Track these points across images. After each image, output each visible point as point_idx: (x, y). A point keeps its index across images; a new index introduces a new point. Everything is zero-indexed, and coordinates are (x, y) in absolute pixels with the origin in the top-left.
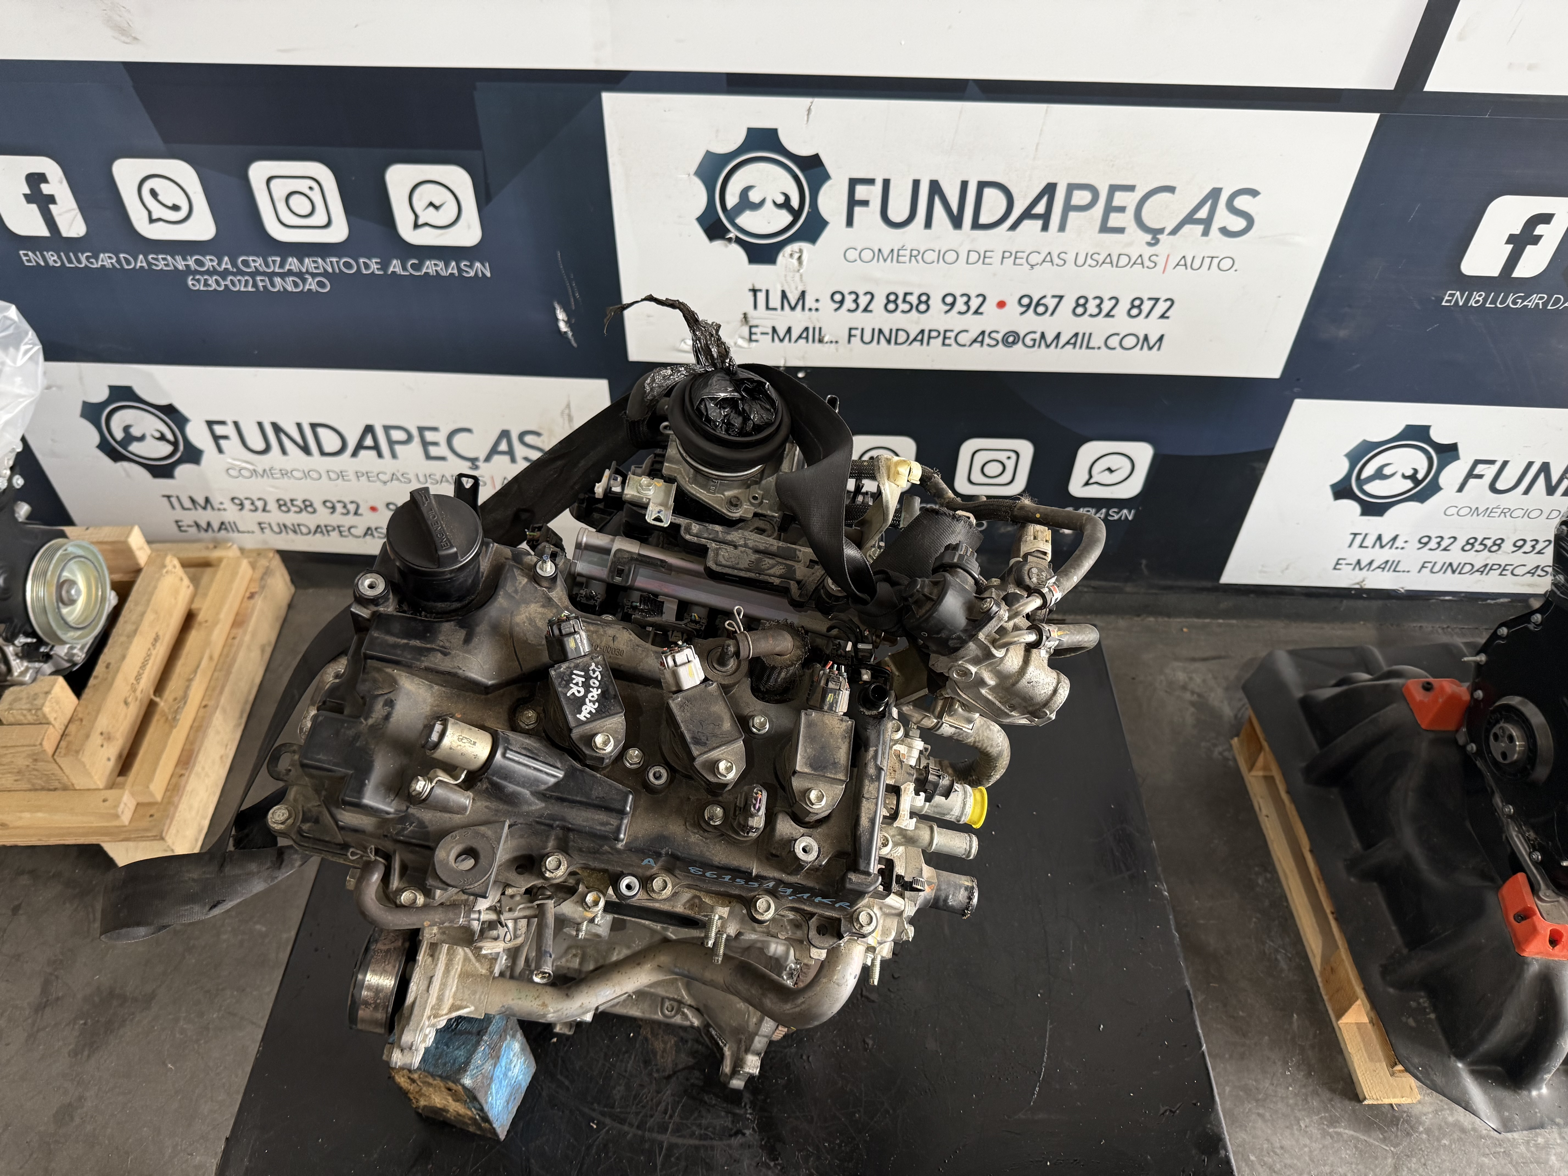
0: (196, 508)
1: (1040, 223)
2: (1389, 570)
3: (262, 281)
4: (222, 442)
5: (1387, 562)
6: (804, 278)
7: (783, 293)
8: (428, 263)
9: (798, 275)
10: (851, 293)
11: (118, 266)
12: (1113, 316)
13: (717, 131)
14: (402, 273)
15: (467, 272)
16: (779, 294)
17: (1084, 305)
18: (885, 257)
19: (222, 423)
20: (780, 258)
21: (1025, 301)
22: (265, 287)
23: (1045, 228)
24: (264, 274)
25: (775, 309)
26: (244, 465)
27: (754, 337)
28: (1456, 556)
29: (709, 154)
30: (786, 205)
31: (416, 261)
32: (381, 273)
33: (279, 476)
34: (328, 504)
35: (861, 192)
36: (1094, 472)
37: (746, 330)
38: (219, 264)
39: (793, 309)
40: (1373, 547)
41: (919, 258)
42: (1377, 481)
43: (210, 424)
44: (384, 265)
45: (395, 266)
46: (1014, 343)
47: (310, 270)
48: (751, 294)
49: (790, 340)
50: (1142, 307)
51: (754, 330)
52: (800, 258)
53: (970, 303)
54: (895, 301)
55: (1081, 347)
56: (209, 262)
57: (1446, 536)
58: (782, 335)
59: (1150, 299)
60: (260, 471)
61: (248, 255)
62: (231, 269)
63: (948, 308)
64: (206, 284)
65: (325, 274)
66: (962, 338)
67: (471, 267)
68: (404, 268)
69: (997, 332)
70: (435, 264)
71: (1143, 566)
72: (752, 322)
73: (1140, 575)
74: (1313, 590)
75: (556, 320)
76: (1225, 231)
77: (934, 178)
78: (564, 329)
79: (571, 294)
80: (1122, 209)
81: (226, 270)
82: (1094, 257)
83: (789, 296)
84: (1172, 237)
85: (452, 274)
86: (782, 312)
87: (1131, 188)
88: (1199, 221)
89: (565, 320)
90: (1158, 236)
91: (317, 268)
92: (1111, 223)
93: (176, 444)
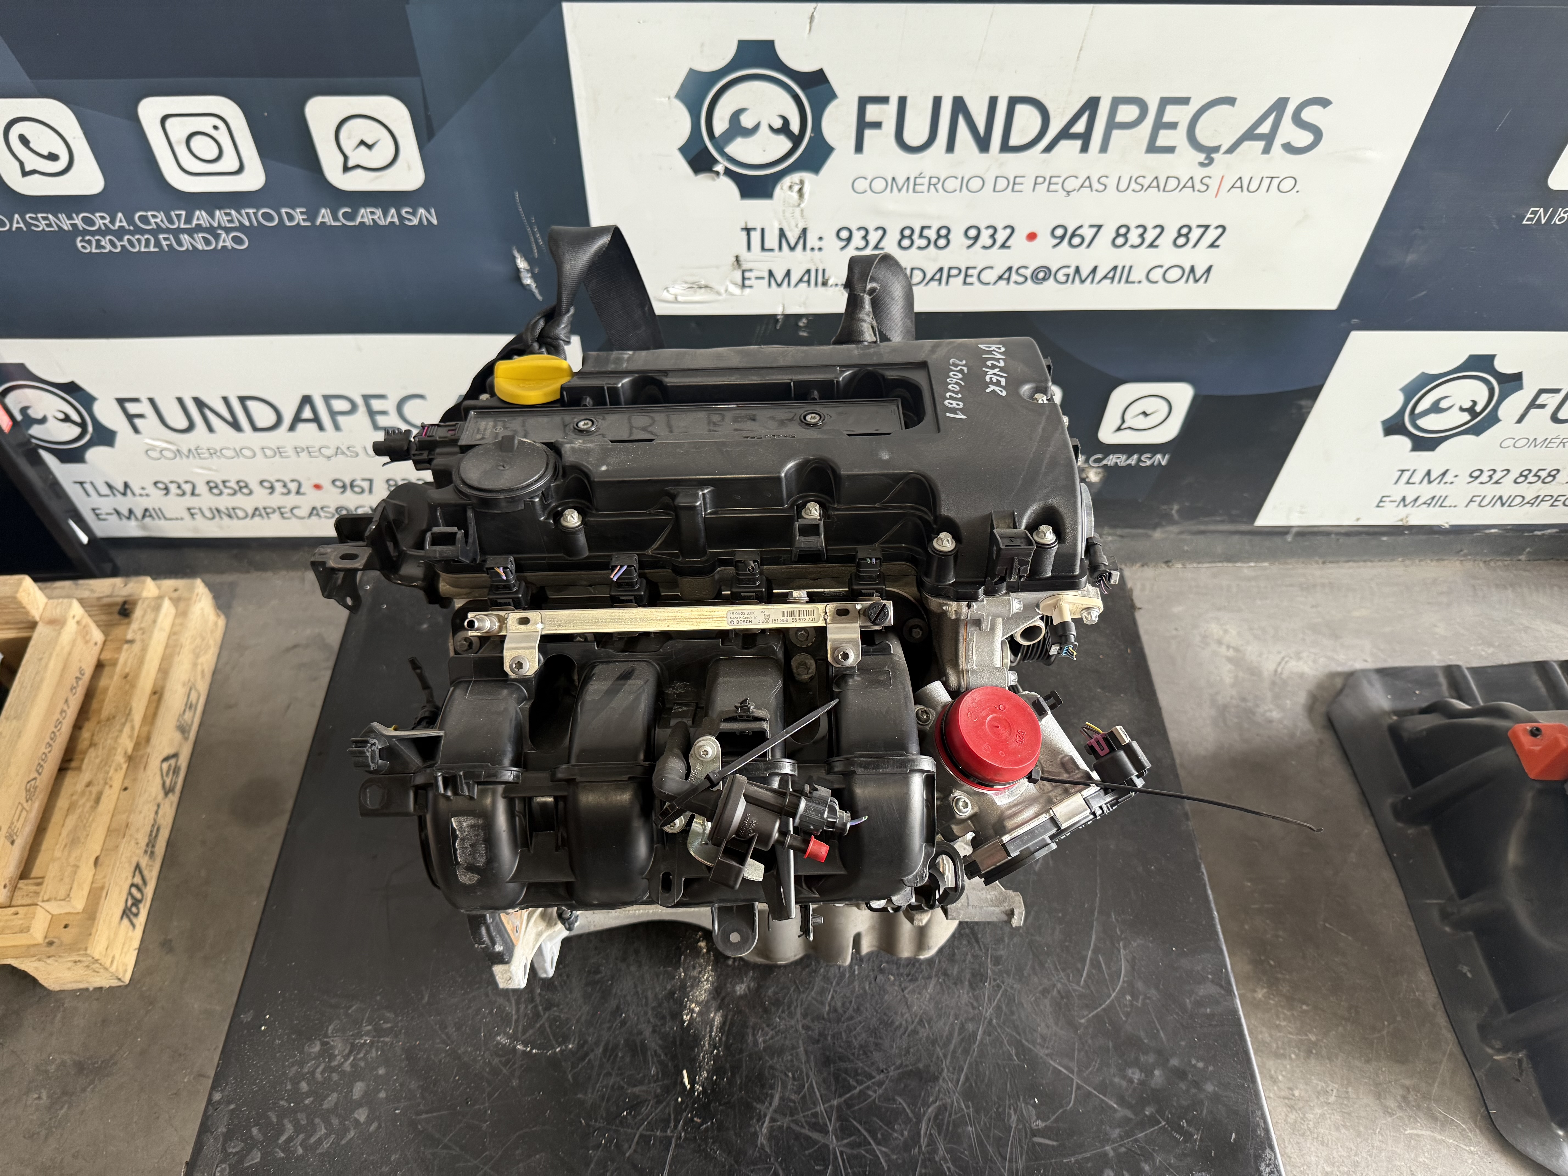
1: (1078, 143)
2: (1434, 506)
3: (165, 239)
4: (137, 421)
5: (1433, 498)
6: (805, 214)
7: (781, 230)
8: (362, 211)
9: (798, 210)
10: (859, 229)
12: (1157, 246)
13: (702, 45)
14: (333, 224)
15: (409, 220)
16: (777, 233)
17: (1125, 235)
18: (900, 186)
19: (136, 400)
20: (778, 191)
21: (1059, 232)
22: (169, 246)
23: (1085, 149)
24: (167, 231)
25: (772, 250)
26: (165, 445)
27: (747, 283)
28: (1507, 489)
29: (692, 73)
30: (784, 129)
31: (348, 210)
32: (308, 224)
33: (207, 455)
34: (266, 484)
35: (873, 112)
36: (1127, 417)
37: (738, 275)
38: (112, 222)
39: (792, 249)
40: (1421, 482)
41: (939, 186)
42: (1432, 416)
43: (121, 402)
44: (312, 215)
45: (324, 216)
46: (1044, 279)
47: (223, 225)
48: (744, 233)
49: (789, 284)
50: (1190, 236)
51: (747, 275)
52: (800, 191)
53: (996, 236)
54: (910, 237)
55: (1120, 281)
56: (100, 220)
57: (1499, 469)
58: (779, 280)
59: (1199, 226)
60: (185, 451)
61: (146, 209)
62: (127, 227)
63: (971, 242)
64: (99, 246)
65: (241, 228)
66: (985, 276)
67: (414, 214)
68: (336, 218)
69: (1026, 267)
71: (1174, 512)
72: (745, 266)
73: (1171, 521)
74: (1352, 529)
75: (518, 270)
76: (1288, 148)
77: (958, 94)
78: (528, 280)
79: (532, 239)
80: (1173, 126)
81: (121, 227)
82: (1139, 180)
83: (788, 234)
84: (1228, 156)
85: (392, 223)
86: (780, 253)
87: (1185, 101)
88: (1260, 137)
89: (528, 271)
90: (1213, 155)
91: (230, 221)
92: (1161, 142)
93: (83, 425)
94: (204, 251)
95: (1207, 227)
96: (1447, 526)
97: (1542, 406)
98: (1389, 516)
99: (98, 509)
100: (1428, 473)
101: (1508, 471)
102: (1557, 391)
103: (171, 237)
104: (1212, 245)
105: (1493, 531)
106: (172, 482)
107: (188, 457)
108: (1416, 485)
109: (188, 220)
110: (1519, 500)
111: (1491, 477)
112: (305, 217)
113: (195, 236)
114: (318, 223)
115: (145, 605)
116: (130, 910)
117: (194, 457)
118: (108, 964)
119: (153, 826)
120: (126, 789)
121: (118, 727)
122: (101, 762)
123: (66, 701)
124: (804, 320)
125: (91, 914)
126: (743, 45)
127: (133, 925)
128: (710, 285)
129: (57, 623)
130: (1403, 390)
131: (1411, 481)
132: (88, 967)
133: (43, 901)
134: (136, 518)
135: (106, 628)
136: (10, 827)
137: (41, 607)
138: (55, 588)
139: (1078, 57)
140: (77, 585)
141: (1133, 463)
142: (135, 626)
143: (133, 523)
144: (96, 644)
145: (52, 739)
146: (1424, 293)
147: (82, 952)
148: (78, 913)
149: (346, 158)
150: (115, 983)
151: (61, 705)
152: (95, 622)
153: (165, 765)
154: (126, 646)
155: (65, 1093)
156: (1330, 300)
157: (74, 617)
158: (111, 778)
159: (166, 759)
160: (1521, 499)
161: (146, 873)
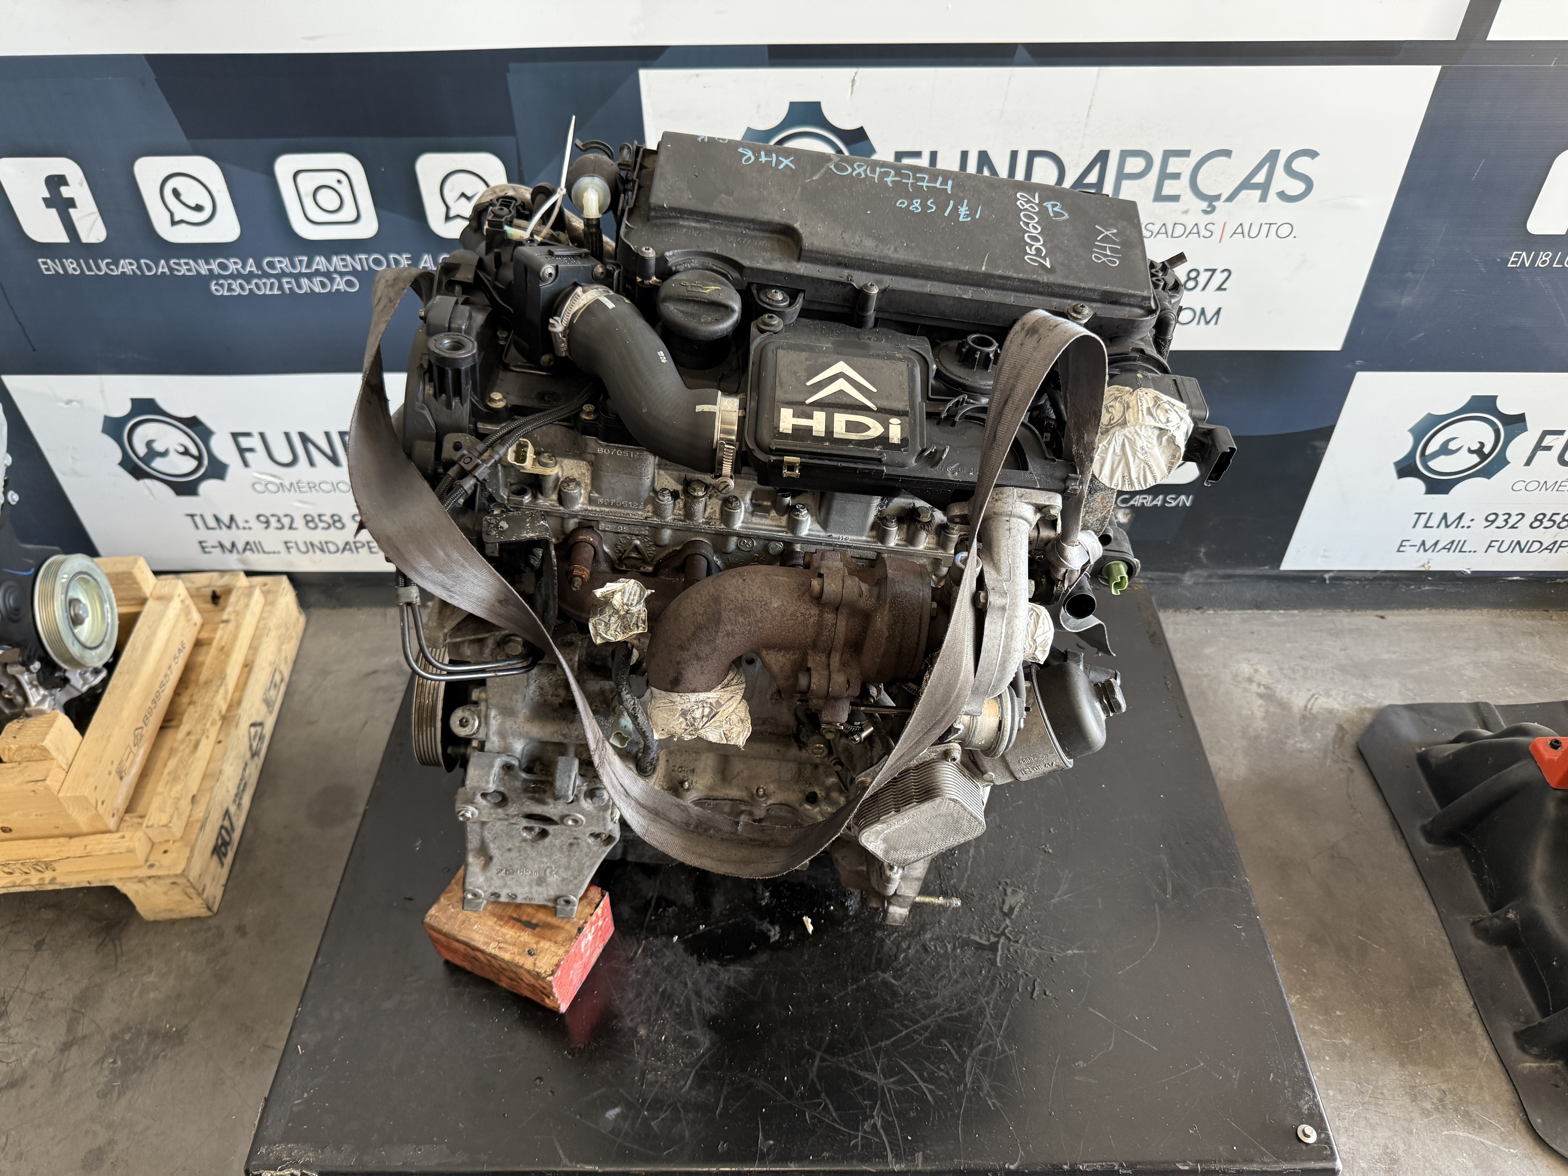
0: (220, 528)
2: (1454, 551)
4: (248, 455)
5: (1453, 542)
11: (139, 273)
13: (759, 107)
22: (291, 289)
24: (290, 275)
26: (270, 479)
28: (1524, 533)
29: (750, 130)
33: (307, 489)
38: (244, 267)
40: (1438, 527)
42: (1442, 457)
43: (235, 436)
44: (415, 261)
45: (426, 261)
47: (338, 269)
50: (1198, 279)
56: (233, 265)
57: (1513, 514)
59: (1206, 271)
60: (287, 484)
61: (274, 256)
62: (256, 272)
64: (230, 289)
65: (354, 272)
71: (1201, 555)
73: (1198, 564)
74: (1376, 575)
76: (1282, 195)
77: (983, 149)
80: (1176, 176)
81: (251, 272)
82: (1150, 227)
84: (1228, 204)
87: (1186, 153)
90: (1215, 204)
91: (345, 266)
92: (1166, 191)
94: (320, 293)
95: (1214, 271)
96: (1469, 572)
97: (1549, 448)
98: (1411, 562)
100: (1445, 516)
101: (1523, 515)
102: (1561, 433)
103: (293, 281)
104: (1220, 288)
105: (1515, 578)
106: (273, 515)
107: (290, 491)
108: (1434, 529)
109: (309, 265)
110: (1536, 545)
111: (1506, 521)
112: (410, 262)
113: (314, 280)
116: (220, 849)
117: (295, 490)
119: (241, 779)
120: (219, 742)
121: (214, 689)
122: (199, 716)
123: (170, 667)
126: (794, 106)
127: (222, 864)
130: (1411, 431)
134: (238, 552)
139: (1088, 115)
141: (1159, 504)
142: (228, 609)
143: (235, 556)
144: (195, 624)
146: (1422, 335)
149: (448, 208)
150: (206, 912)
151: (165, 670)
153: (253, 730)
154: (221, 626)
156: (1334, 342)
157: (179, 597)
158: (207, 731)
159: (254, 725)
160: (1538, 545)
161: (233, 820)
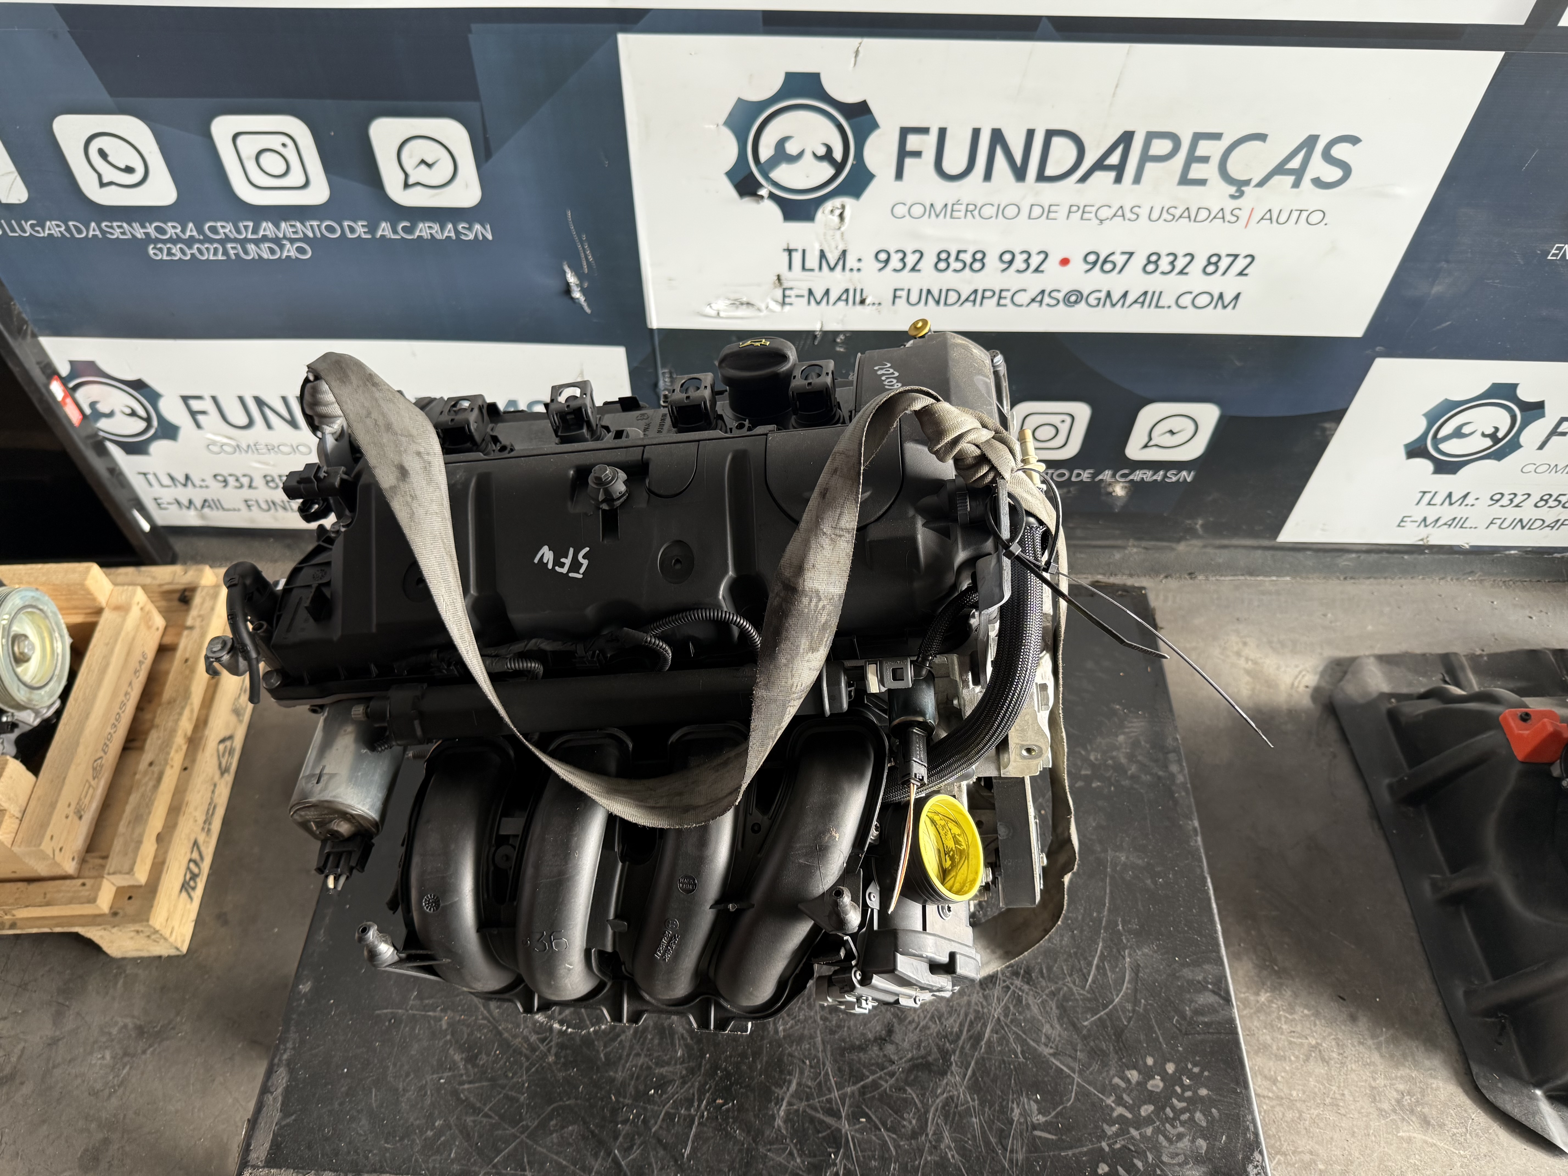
0: (175, 485)
1: (1112, 175)
2: (1455, 527)
3: (232, 248)
4: (200, 418)
5: (1454, 519)
6: (845, 236)
7: (822, 252)
8: (421, 225)
9: (838, 233)
10: (897, 251)
11: (68, 235)
12: (1187, 274)
13: (752, 77)
14: (393, 237)
15: (466, 235)
16: (817, 254)
17: (1156, 262)
18: (938, 212)
19: (199, 398)
20: (819, 215)
21: (1092, 258)
22: (236, 255)
23: (1118, 180)
24: (235, 240)
25: (812, 270)
26: (225, 440)
27: (787, 300)
28: (1528, 512)
29: (741, 102)
30: (828, 156)
31: (408, 224)
32: (369, 236)
33: (265, 451)
35: (913, 142)
36: (1154, 435)
37: (779, 293)
38: (183, 231)
39: (832, 269)
40: (1442, 504)
41: (976, 213)
42: (1455, 440)
43: (185, 399)
44: (372, 229)
45: (384, 229)
46: (1076, 302)
47: (288, 235)
48: (786, 254)
49: (828, 303)
50: (1219, 264)
51: (787, 293)
52: (841, 214)
53: (1030, 261)
54: (947, 260)
55: (1150, 305)
56: (172, 229)
57: (1519, 493)
58: (818, 299)
59: (1228, 255)
60: (244, 446)
61: (215, 221)
62: (197, 237)
63: (1006, 266)
64: (169, 253)
65: (306, 239)
66: (1019, 298)
67: (470, 229)
68: (395, 232)
69: (1059, 291)
70: (430, 227)
71: (1198, 526)
72: (786, 284)
73: (1195, 535)
74: (1374, 547)
75: (568, 284)
76: (1318, 182)
77: (996, 126)
78: (577, 294)
79: (582, 255)
80: (1205, 160)
81: (191, 237)
82: (1172, 211)
83: (829, 255)
84: (1258, 189)
85: (448, 238)
86: (820, 274)
87: (1217, 136)
88: (1290, 172)
89: (577, 285)
90: (1243, 188)
91: (295, 233)
92: (1193, 174)
93: (148, 420)
94: (268, 260)
95: (1236, 256)
96: (1467, 547)
97: (1564, 434)
98: (1410, 536)
99: (160, 499)
100: (1450, 495)
101: (1529, 495)
103: (239, 246)
104: (1241, 274)
105: (1512, 552)
106: (230, 475)
107: (247, 452)
108: (1437, 507)
109: (255, 231)
110: (1539, 523)
111: (1511, 501)
112: (366, 230)
113: (262, 246)
114: (378, 236)
115: (204, 593)
116: (188, 884)
117: (253, 452)
118: (167, 935)
119: (210, 804)
120: (185, 769)
121: (178, 710)
122: (163, 743)
123: (130, 684)
124: (842, 337)
125: (151, 888)
126: (790, 77)
127: (191, 898)
128: (752, 302)
129: (122, 609)
130: (1425, 415)
131: (1432, 502)
132: (149, 937)
133: (109, 874)
134: (196, 508)
135: (165, 613)
136: (78, 803)
137: (108, 593)
138: (119, 574)
139: (1114, 94)
140: (139, 572)
141: (1159, 479)
142: (194, 612)
143: (192, 512)
144: (158, 629)
145: (117, 720)
146: (1448, 323)
147: (145, 923)
148: (140, 887)
149: (406, 175)
150: (173, 952)
151: (125, 688)
152: (157, 608)
153: (221, 747)
154: (186, 633)
155: (126, 1054)
156: (1356, 328)
157: (138, 603)
158: (172, 759)
159: (222, 741)
160: (1541, 522)
161: (203, 849)
